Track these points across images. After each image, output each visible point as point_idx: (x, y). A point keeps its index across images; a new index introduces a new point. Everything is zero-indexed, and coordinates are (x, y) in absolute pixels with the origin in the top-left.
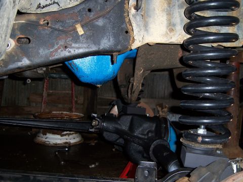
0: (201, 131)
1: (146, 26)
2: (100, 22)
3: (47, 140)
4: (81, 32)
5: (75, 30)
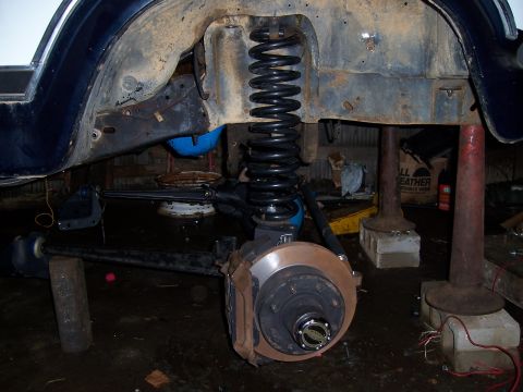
0: (272, 209)
1: (222, 110)
2: (178, 108)
3: (173, 210)
4: (160, 118)
5: (155, 117)
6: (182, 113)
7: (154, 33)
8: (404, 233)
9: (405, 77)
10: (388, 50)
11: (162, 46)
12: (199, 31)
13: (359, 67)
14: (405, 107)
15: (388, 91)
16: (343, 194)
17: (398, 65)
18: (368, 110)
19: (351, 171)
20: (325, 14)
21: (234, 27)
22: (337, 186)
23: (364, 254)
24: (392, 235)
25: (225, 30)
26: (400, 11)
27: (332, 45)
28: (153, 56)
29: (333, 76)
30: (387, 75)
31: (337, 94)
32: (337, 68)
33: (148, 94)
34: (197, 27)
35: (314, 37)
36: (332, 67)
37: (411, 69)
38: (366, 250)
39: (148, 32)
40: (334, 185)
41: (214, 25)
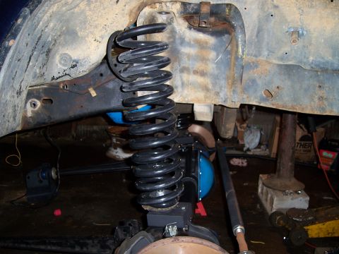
2: (110, 85)
3: (117, 154)
4: (94, 94)
5: (89, 92)
6: (114, 90)
7: (88, 13)
8: (296, 192)
9: (324, 70)
10: (310, 44)
11: (96, 27)
12: (133, 15)
13: (282, 59)
14: (321, 98)
15: (306, 82)
16: (245, 149)
17: (319, 59)
18: (286, 99)
19: (251, 132)
20: (253, 7)
21: (167, 13)
22: (241, 142)
23: (262, 205)
24: (287, 195)
25: (158, 16)
26: (326, 7)
27: (257, 36)
28: (87, 36)
29: (256, 65)
30: (308, 68)
31: (259, 82)
32: (261, 58)
33: (82, 70)
34: (131, 11)
35: (243, 27)
36: (256, 56)
37: (332, 64)
38: (264, 202)
39: (83, 12)
40: (238, 142)
41: (147, 10)
